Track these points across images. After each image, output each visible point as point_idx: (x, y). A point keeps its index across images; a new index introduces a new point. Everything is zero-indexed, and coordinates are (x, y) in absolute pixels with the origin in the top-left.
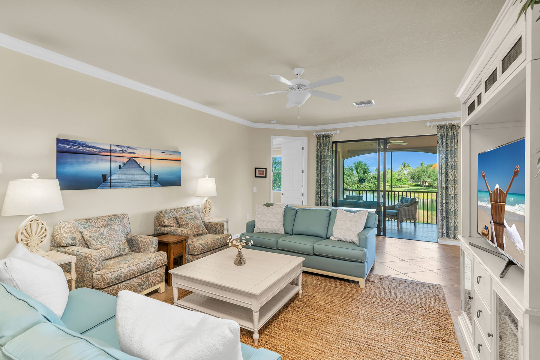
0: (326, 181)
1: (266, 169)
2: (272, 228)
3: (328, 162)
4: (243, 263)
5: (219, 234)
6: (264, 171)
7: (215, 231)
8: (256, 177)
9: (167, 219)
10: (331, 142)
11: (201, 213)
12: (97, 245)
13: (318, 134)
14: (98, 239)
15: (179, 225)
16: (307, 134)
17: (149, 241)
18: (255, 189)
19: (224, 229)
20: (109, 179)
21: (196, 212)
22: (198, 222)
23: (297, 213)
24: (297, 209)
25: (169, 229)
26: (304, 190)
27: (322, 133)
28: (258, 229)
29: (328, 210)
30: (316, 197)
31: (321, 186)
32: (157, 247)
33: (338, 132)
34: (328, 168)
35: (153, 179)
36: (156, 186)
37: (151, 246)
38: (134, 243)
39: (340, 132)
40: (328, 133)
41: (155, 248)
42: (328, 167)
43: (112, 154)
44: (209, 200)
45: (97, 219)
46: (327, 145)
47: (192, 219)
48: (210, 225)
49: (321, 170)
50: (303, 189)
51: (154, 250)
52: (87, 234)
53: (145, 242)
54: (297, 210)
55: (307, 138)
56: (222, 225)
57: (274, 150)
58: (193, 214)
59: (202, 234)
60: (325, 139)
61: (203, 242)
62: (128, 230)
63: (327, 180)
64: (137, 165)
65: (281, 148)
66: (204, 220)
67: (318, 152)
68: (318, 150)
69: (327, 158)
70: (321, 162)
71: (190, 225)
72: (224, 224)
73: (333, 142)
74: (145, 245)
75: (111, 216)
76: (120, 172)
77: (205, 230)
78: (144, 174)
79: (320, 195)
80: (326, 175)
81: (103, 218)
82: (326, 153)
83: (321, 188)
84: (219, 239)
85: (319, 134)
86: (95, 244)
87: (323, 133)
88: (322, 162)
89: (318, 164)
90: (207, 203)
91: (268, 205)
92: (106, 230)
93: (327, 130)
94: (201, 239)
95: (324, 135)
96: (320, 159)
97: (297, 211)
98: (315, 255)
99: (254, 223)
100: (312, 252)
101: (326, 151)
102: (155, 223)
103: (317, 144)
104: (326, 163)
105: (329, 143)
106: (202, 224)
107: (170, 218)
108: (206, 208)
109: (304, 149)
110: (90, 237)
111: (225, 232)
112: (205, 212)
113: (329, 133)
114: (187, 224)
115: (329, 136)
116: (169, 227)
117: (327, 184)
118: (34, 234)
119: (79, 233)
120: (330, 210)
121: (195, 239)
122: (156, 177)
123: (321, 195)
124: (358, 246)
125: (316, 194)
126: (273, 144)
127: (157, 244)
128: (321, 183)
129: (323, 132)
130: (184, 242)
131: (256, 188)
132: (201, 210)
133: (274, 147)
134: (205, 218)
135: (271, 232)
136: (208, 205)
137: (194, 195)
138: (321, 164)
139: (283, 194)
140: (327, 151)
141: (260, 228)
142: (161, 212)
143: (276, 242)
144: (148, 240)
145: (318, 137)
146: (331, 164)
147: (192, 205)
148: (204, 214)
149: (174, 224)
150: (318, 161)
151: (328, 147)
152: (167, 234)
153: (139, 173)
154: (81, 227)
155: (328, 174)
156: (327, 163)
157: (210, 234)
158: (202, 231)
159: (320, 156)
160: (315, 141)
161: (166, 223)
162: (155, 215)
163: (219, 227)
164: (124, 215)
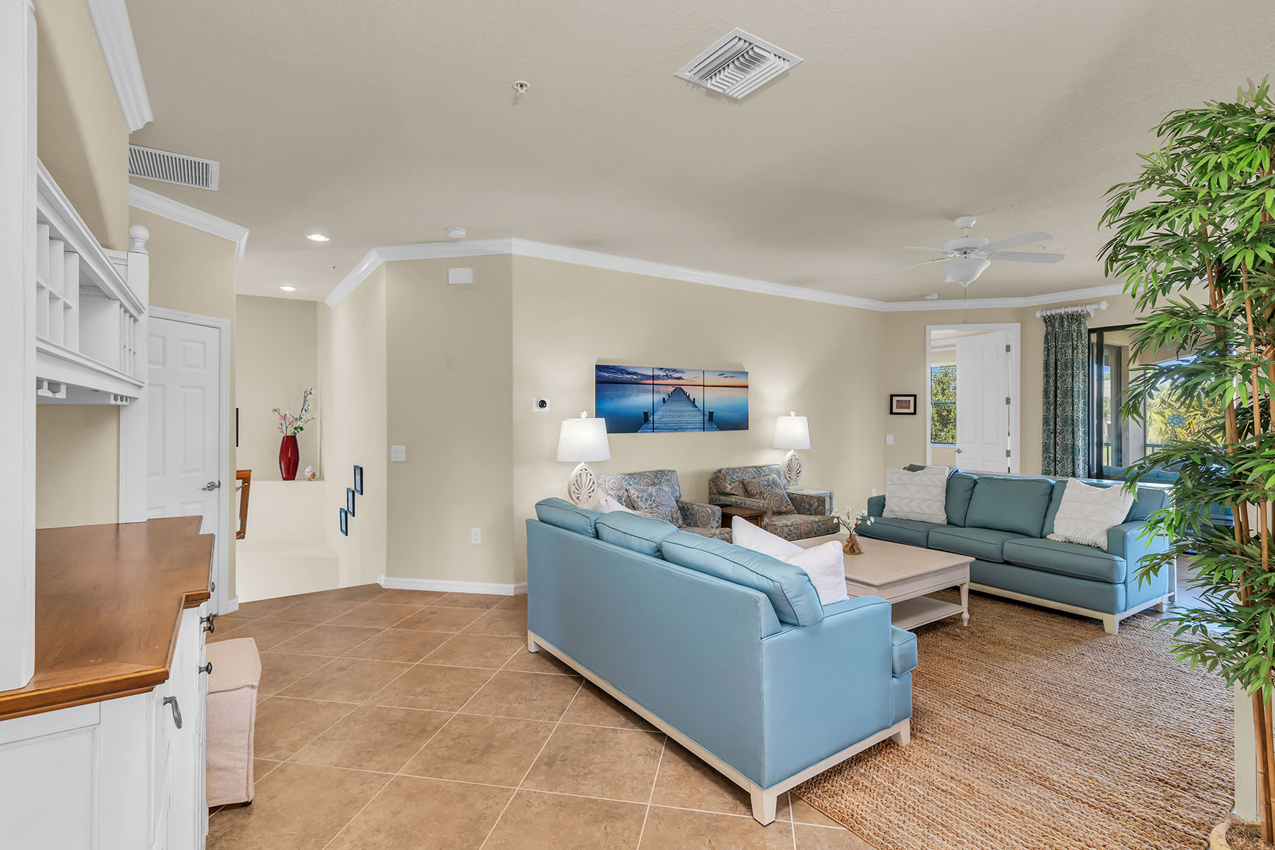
0: (1070, 422)
1: (915, 396)
2: (919, 511)
3: (1076, 379)
4: (857, 551)
5: (816, 514)
6: (909, 401)
7: (808, 510)
8: (892, 413)
9: (729, 482)
10: (1084, 331)
11: (783, 477)
12: (646, 508)
13: (1049, 314)
14: (646, 500)
15: (747, 493)
16: (1021, 315)
17: (710, 512)
18: (890, 439)
19: (824, 506)
20: (651, 419)
21: (775, 476)
22: (778, 491)
23: (975, 485)
24: (976, 477)
25: (734, 500)
26: (1011, 443)
27: (1058, 311)
28: (892, 511)
29: (1048, 482)
30: (1045, 458)
31: (1055, 435)
32: (720, 522)
33: (1104, 306)
34: (1075, 393)
35: (707, 418)
36: (711, 429)
37: (712, 518)
38: (688, 514)
39: (1108, 305)
40: (1075, 309)
41: (717, 522)
42: (1075, 389)
43: (655, 382)
44: (797, 456)
45: (641, 474)
46: (1073, 339)
47: (768, 485)
48: (800, 498)
49: (1056, 396)
50: (1009, 442)
51: (716, 525)
52: (634, 493)
53: (704, 512)
54: (975, 480)
55: (1019, 324)
56: (821, 500)
57: (933, 350)
58: (771, 478)
59: (785, 513)
60: (1066, 323)
61: (789, 523)
62: (678, 493)
63: (1073, 420)
64: (685, 396)
65: (954, 346)
66: (788, 491)
67: (1048, 354)
68: (1048, 350)
69: (1073, 368)
70: (1056, 379)
71: (765, 495)
72: (824, 498)
73: (1091, 331)
74: (704, 517)
75: (657, 472)
76: (663, 408)
77: (791, 507)
78: (694, 411)
79: (1052, 455)
80: (1071, 408)
81: (647, 473)
82: (1071, 357)
83: (1055, 438)
84: (816, 522)
85: (1052, 315)
86: (644, 507)
87: (1062, 311)
88: (1058, 378)
89: (1047, 382)
90: (794, 460)
91: (913, 468)
92: (654, 490)
93: (1074, 304)
94: (785, 519)
95: (1065, 316)
96: (1052, 371)
97: (975, 483)
98: (1007, 563)
99: (883, 501)
100: (998, 556)
101: (1070, 351)
102: (710, 489)
103: (1046, 336)
104: (1071, 380)
105: (1077, 334)
106: (786, 495)
107: (734, 482)
108: (792, 470)
109: (1012, 348)
110: (638, 497)
111: (827, 514)
112: (790, 477)
113: (1078, 309)
114: (761, 493)
115: (1076, 318)
116: (734, 496)
117: (1073, 429)
118: (583, 486)
119: (624, 491)
120: (1053, 482)
121: (775, 518)
122: (711, 414)
123: (1055, 455)
124: (1105, 552)
125: (1044, 453)
126: (932, 337)
127: (720, 517)
128: (1055, 428)
129: (1060, 308)
130: (759, 519)
131: (892, 436)
132: (782, 473)
133: (933, 343)
134: (790, 487)
135: (918, 520)
136: (794, 464)
137: (771, 446)
138: (1056, 383)
139: (959, 451)
140: (1073, 352)
141: (895, 509)
142: (720, 471)
143: (926, 536)
144: (708, 509)
145: (1049, 321)
146: (1085, 381)
147: (767, 463)
148: (788, 480)
149: (740, 491)
150: (1047, 376)
151: (1075, 343)
152: (731, 506)
153: (687, 408)
154: (626, 483)
155: (1075, 407)
156: (1073, 381)
157: (799, 513)
158: (786, 507)
159: (1052, 365)
160: (1039, 331)
161: (729, 488)
162: (709, 477)
163: (816, 504)
164: (673, 471)
